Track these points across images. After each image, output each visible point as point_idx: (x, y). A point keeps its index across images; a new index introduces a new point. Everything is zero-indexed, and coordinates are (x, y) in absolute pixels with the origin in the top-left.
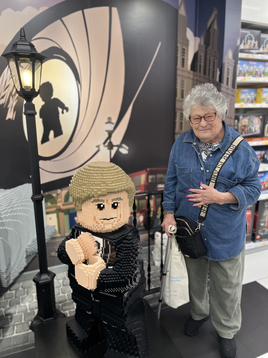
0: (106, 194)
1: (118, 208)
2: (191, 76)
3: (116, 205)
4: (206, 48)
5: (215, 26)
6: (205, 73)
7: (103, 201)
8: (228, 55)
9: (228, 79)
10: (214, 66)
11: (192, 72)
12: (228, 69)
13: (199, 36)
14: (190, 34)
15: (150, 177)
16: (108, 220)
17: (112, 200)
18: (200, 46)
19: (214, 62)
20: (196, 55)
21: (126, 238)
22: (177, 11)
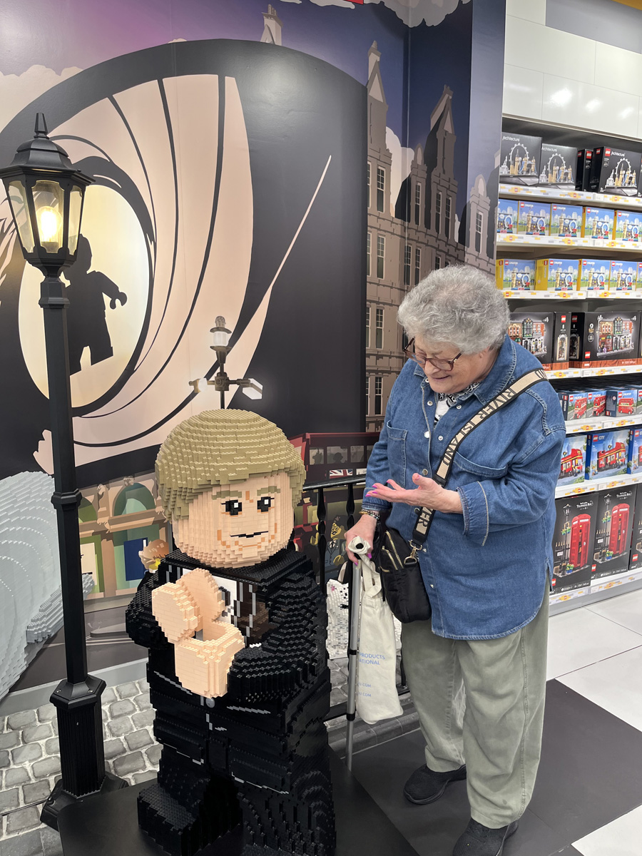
0: (247, 477)
1: (271, 510)
2: (398, 230)
3: (266, 502)
4: (429, 172)
5: (448, 126)
6: (428, 225)
7: (240, 495)
8: (477, 189)
9: (478, 236)
10: (448, 208)
11: (399, 221)
12: (479, 217)
13: (412, 146)
14: (392, 140)
15: (313, 452)
16: (248, 536)
17: (259, 492)
18: (414, 165)
19: (448, 201)
20: (406, 185)
21: (289, 577)
22: (364, 91)
